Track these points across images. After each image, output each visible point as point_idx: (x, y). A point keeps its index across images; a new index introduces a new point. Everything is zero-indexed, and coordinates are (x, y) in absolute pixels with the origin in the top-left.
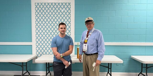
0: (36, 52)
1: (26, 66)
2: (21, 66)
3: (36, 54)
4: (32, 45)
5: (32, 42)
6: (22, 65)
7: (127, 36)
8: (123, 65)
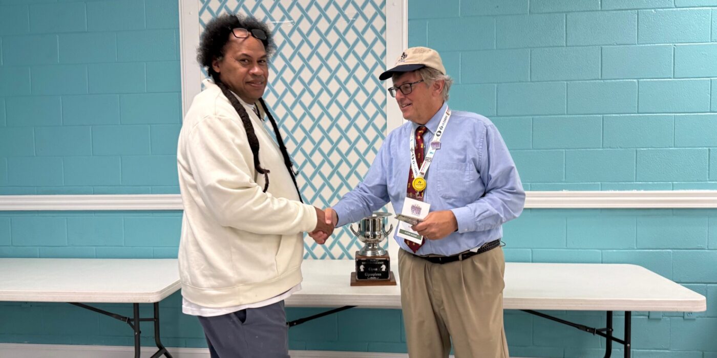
1: (156, 320)
2: (129, 321)
7: (709, 155)
8: (685, 318)
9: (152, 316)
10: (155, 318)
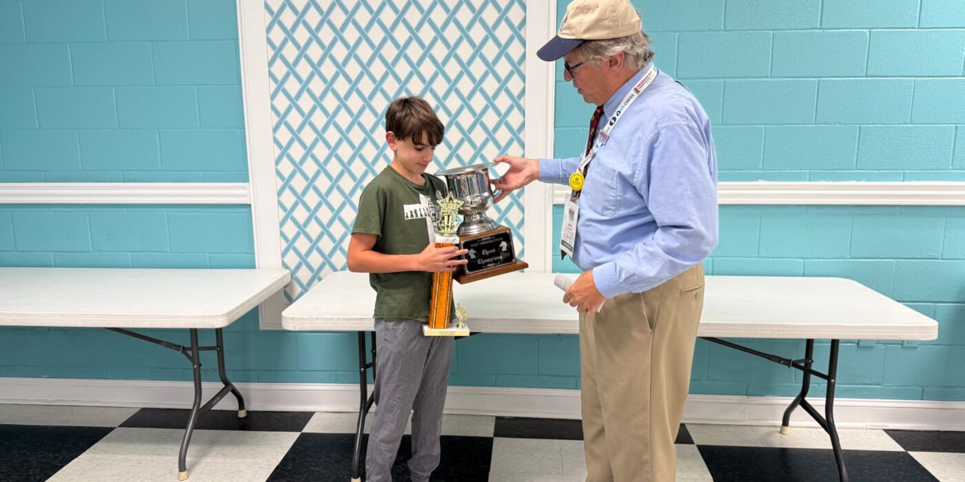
0: (284, 255)
1: (219, 348)
2: (184, 350)
3: (285, 266)
4: (249, 206)
5: (247, 180)
6: (188, 345)
7: (956, 134)
8: (904, 346)
9: (215, 344)
10: (218, 346)
